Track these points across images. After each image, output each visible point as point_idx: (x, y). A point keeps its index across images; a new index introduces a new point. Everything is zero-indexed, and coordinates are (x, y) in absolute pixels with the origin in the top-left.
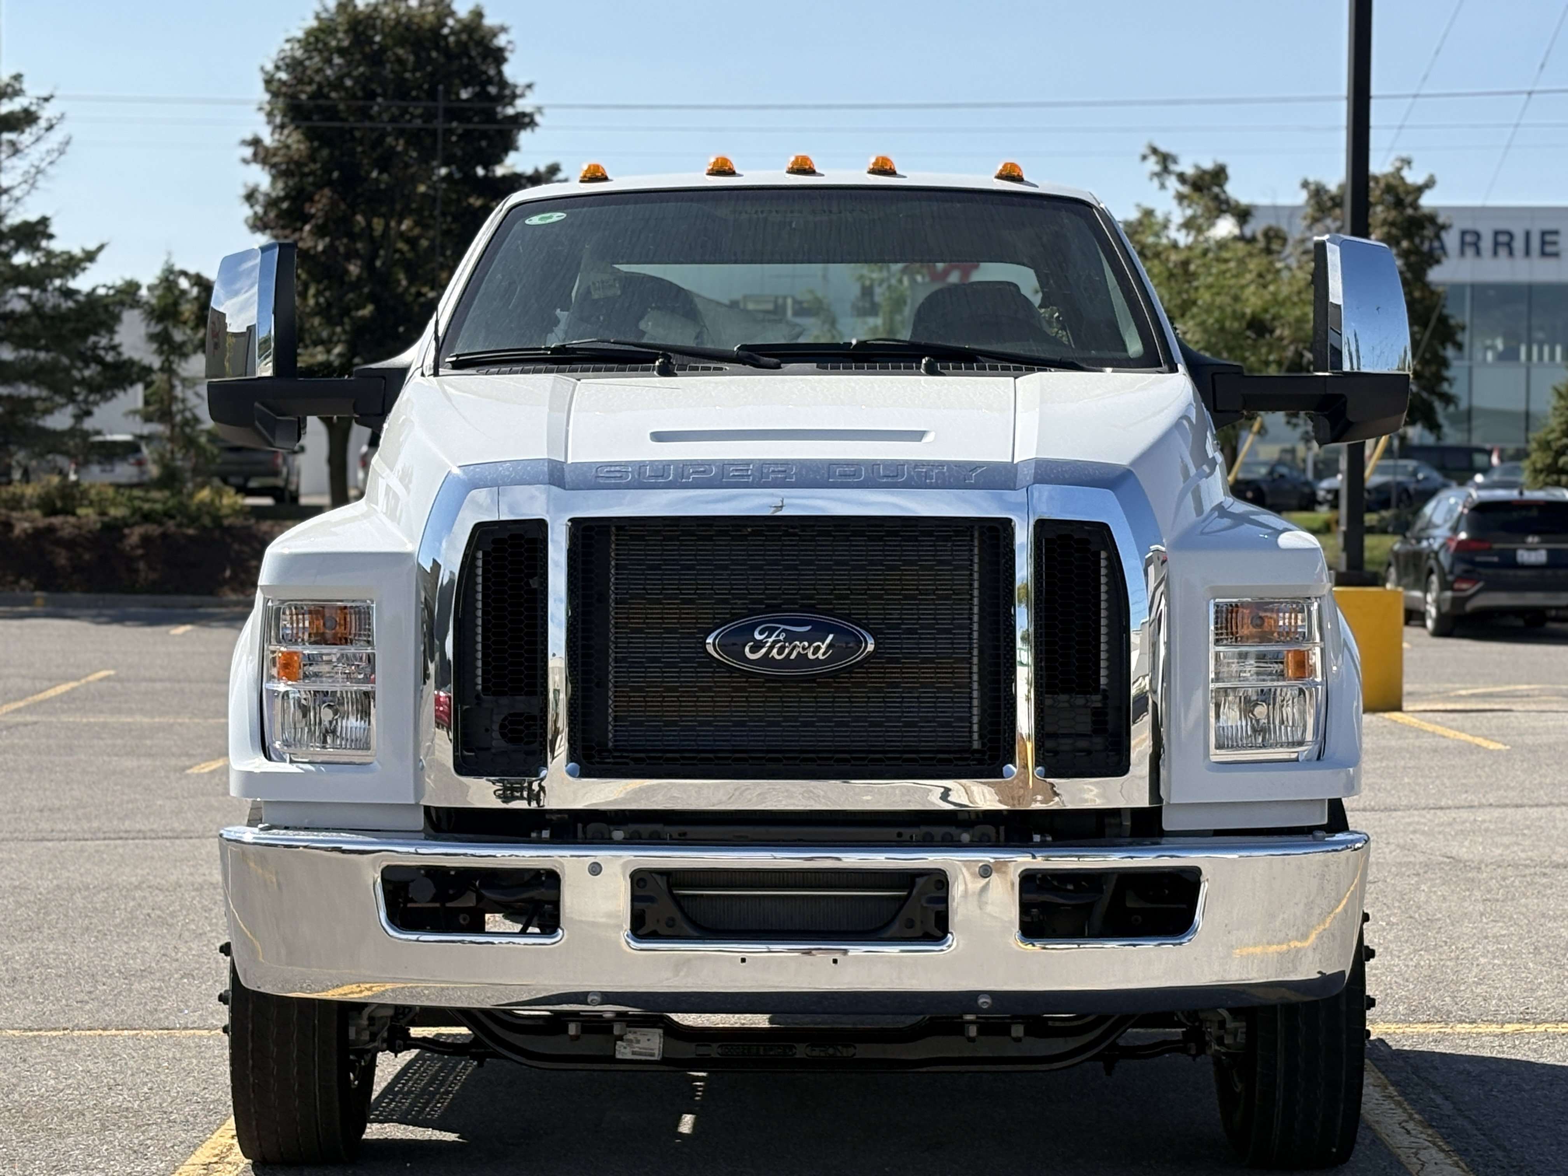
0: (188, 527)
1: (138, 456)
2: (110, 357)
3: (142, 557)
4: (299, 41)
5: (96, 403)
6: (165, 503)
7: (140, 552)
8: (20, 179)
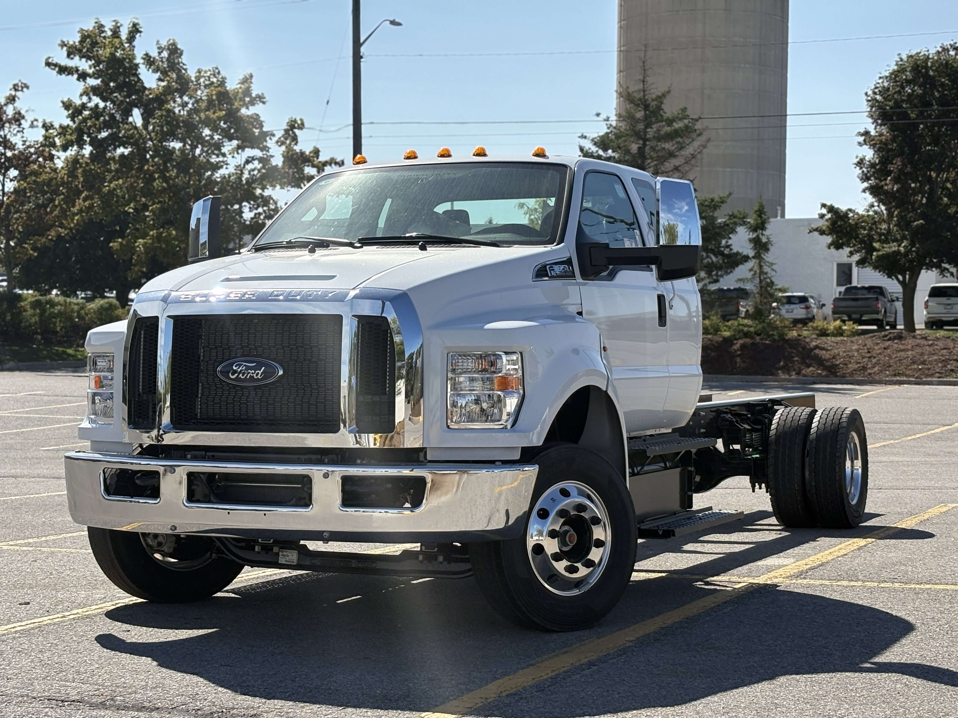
0: (766, 340)
1: (807, 303)
2: (727, 251)
3: (739, 355)
4: (887, 77)
5: (722, 276)
6: (755, 327)
7: (739, 353)
8: (684, 161)
